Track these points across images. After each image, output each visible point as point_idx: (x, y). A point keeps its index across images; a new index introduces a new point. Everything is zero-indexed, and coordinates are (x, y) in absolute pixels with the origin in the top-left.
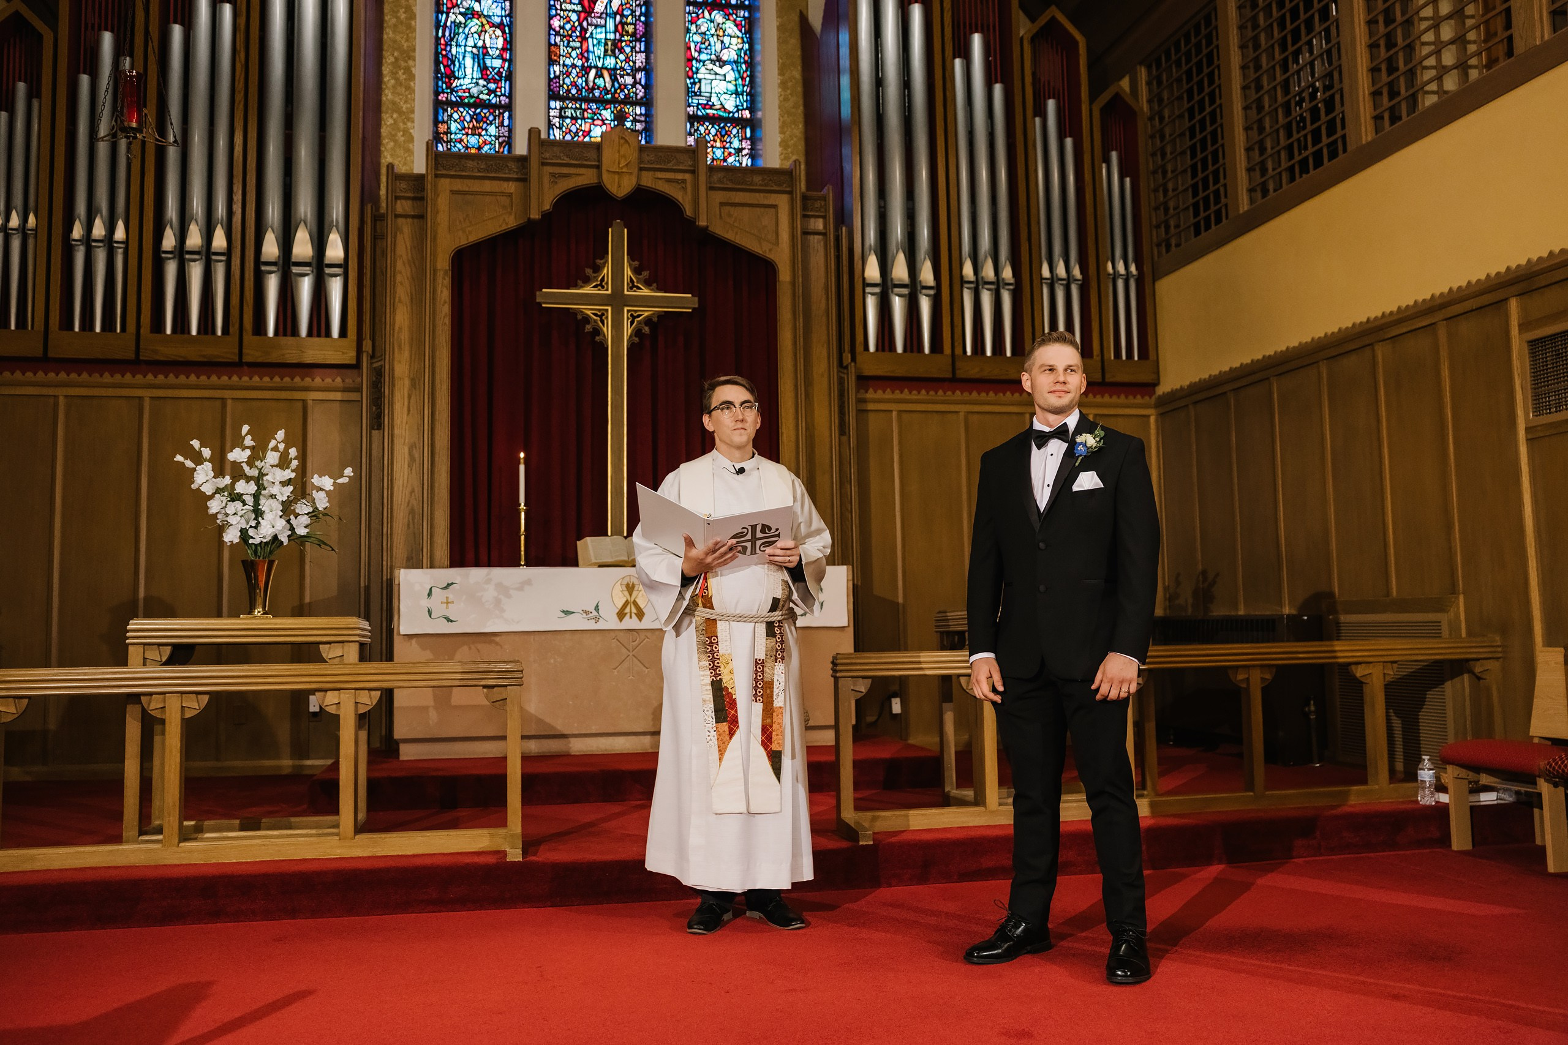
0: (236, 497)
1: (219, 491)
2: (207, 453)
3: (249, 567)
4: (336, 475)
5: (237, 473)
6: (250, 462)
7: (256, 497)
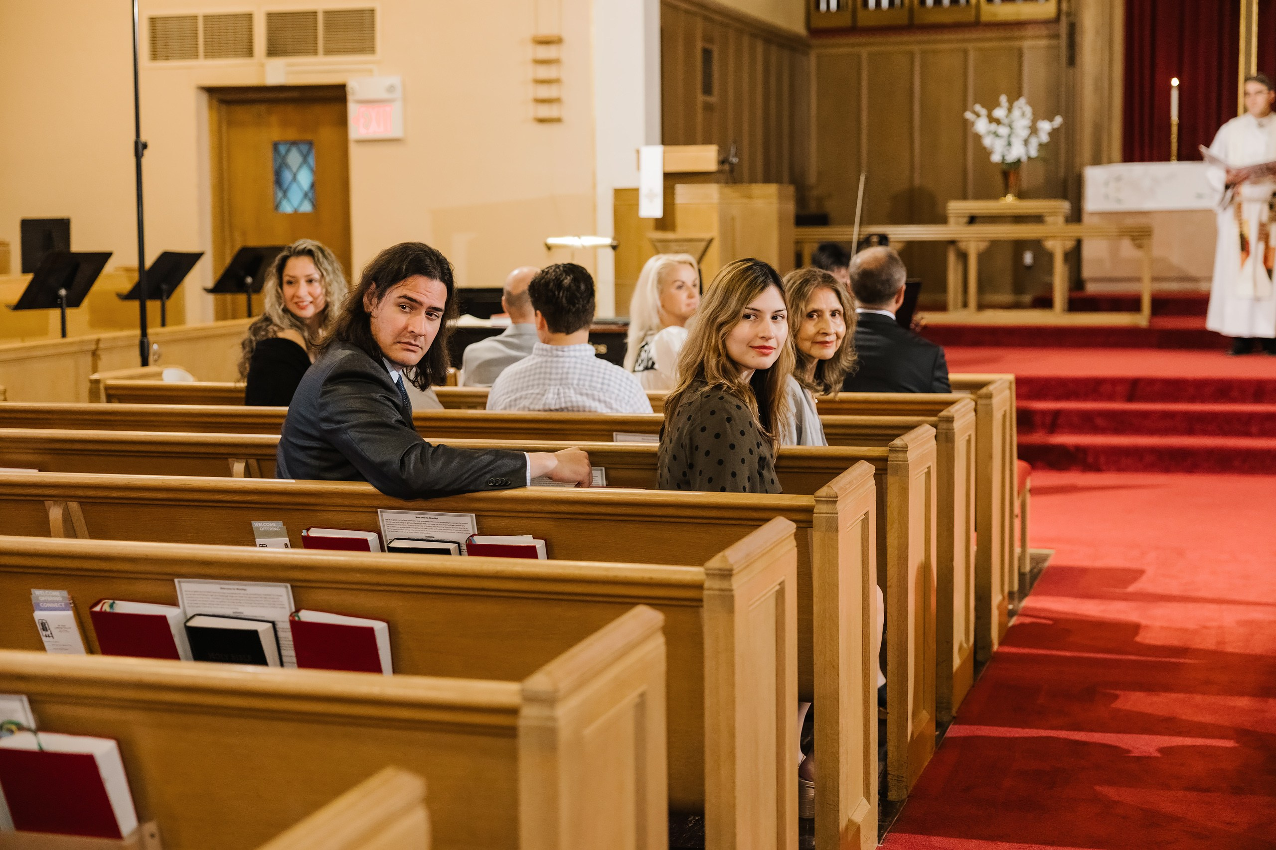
0: (996, 135)
1: (989, 132)
2: (983, 112)
3: (1006, 175)
4: (1051, 120)
5: (998, 122)
6: (1007, 116)
7: (1009, 136)
